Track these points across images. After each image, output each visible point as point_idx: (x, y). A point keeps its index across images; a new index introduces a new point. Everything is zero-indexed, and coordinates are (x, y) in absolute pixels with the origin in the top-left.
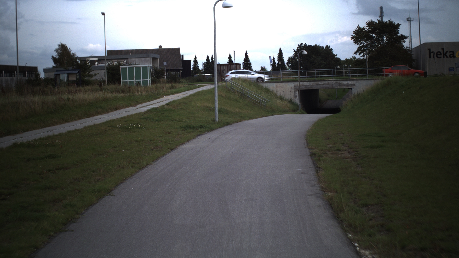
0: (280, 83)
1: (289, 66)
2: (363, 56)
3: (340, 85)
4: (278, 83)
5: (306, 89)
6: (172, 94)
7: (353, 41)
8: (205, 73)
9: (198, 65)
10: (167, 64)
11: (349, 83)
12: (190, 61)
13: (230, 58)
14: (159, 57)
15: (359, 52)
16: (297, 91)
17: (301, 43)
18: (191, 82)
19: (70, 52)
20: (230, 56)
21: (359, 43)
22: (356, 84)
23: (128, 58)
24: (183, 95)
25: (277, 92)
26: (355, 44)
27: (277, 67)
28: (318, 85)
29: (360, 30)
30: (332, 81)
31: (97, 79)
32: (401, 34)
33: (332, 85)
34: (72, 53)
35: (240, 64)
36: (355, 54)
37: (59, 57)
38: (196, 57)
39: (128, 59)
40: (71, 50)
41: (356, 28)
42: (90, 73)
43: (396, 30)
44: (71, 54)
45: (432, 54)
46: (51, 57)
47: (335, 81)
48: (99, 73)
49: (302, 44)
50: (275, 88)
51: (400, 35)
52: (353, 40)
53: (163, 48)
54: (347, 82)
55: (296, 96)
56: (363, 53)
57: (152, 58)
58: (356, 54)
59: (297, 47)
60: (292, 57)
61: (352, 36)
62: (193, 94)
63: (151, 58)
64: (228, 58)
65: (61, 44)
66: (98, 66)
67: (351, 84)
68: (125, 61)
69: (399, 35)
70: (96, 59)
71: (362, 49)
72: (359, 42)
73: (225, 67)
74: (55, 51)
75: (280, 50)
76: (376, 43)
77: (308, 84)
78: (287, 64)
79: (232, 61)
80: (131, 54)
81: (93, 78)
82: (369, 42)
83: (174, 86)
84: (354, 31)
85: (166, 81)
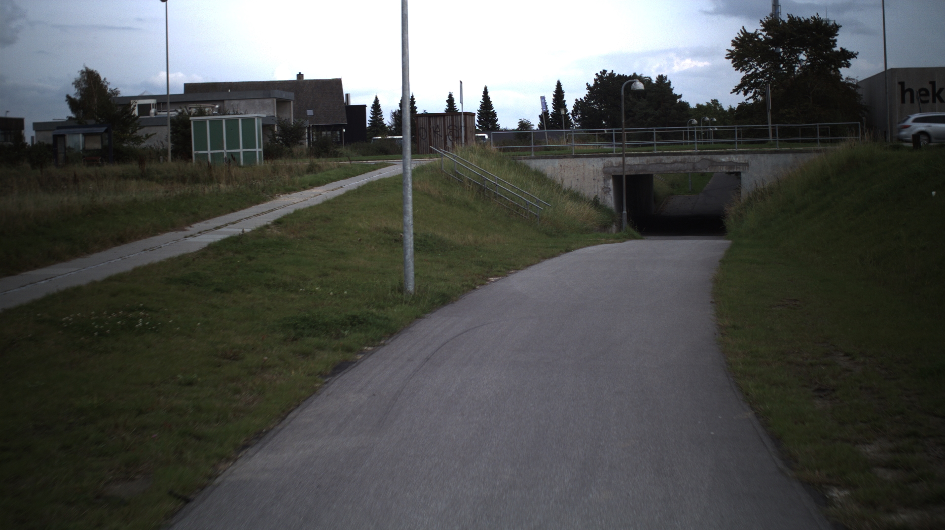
0: (569, 160)
1: (576, 118)
2: (754, 97)
3: (713, 163)
4: (565, 159)
5: (633, 174)
6: (302, 187)
7: (731, 62)
8: (398, 133)
9: (382, 116)
10: (314, 113)
11: (735, 161)
12: (365, 106)
13: (451, 101)
14: (293, 98)
15: (744, 89)
16: (610, 178)
17: (602, 71)
18: (364, 155)
19: (106, 86)
20: (450, 96)
21: (746, 68)
22: (750, 164)
23: (222, 99)
24: (331, 192)
25: (562, 180)
26: (736, 70)
27: (552, 122)
28: (659, 163)
29: (747, 39)
30: (694, 155)
31: (150, 147)
32: (841, 48)
33: (694, 163)
34: (110, 90)
35: (474, 114)
36: (736, 93)
37: (82, 98)
38: (376, 98)
39: (223, 101)
40: (108, 83)
41: (738, 33)
42: (135, 131)
43: (830, 39)
44: (108, 91)
45: (908, 95)
46: (65, 98)
47: (700, 156)
48: (155, 134)
49: (605, 71)
50: (559, 171)
51: (839, 50)
52: (731, 60)
53: (305, 78)
54: (730, 158)
55: (608, 190)
56: (754, 91)
57: (277, 100)
58: (738, 94)
59: (595, 79)
60: (584, 100)
61: (729, 51)
62: (354, 190)
63: (275, 100)
64: (447, 101)
65: (86, 68)
66: (157, 116)
67: (738, 162)
68: (217, 106)
69: (835, 49)
70: (152, 101)
71: (752, 82)
72: (744, 66)
73: (439, 121)
74: (74, 86)
75: (559, 85)
76: (784, 69)
77: (636, 163)
78: (573, 114)
79: (456, 109)
80: (229, 91)
81: (143, 145)
82: (767, 65)
83: (316, 165)
84: (733, 41)
85: (305, 152)
